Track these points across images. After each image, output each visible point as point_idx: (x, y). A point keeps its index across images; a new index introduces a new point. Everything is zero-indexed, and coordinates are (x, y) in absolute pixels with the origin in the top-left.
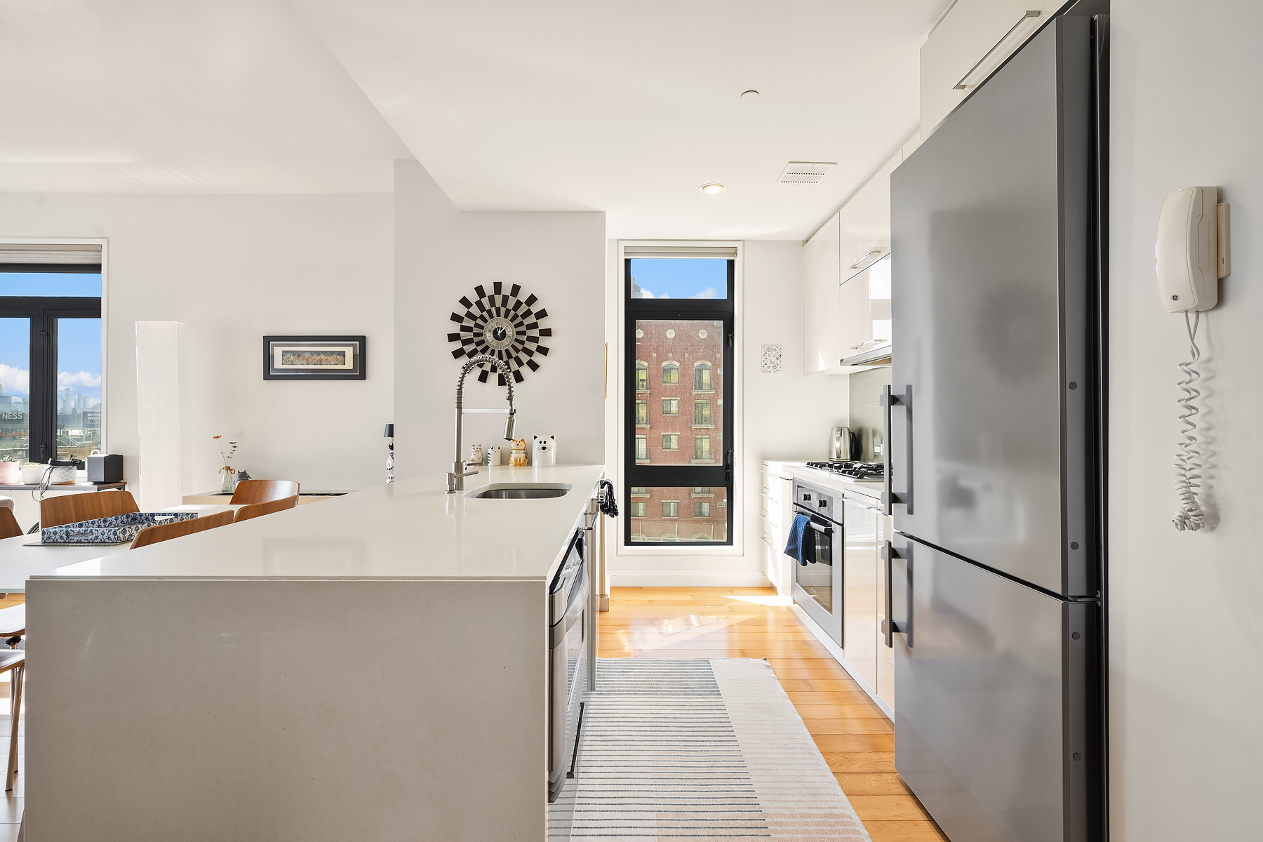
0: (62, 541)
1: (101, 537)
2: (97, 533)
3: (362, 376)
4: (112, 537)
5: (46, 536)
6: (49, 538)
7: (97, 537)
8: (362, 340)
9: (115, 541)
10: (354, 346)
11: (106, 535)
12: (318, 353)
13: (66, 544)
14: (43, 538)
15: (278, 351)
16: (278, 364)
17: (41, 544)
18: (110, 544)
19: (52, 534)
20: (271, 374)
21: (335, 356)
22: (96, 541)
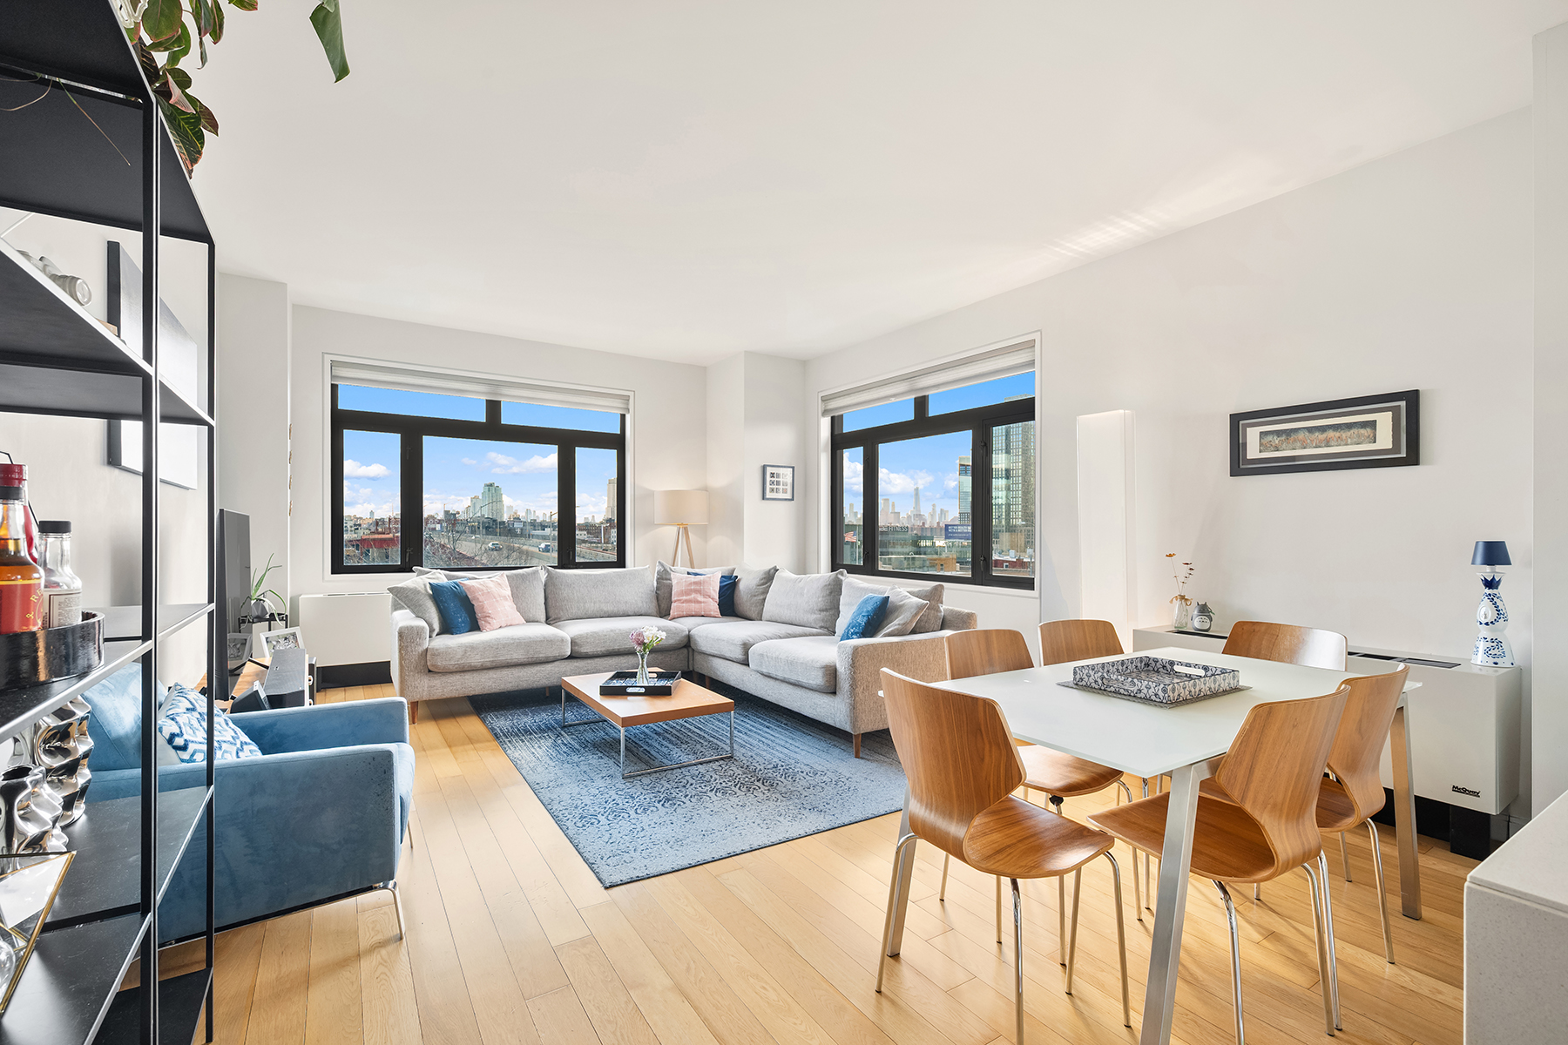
0: (1097, 687)
1: (1145, 691)
2: (1140, 684)
3: (1413, 458)
4: (1161, 694)
5: (1078, 677)
6: (1082, 679)
7: (1140, 690)
8: (1412, 399)
9: (1164, 701)
10: (1396, 411)
11: (1152, 690)
12: (1323, 429)
13: (1100, 692)
14: (1075, 679)
15: (1252, 435)
16: (1253, 451)
17: (1072, 684)
18: (1157, 704)
19: (1085, 676)
20: (1241, 467)
21: (1355, 431)
22: (1139, 695)
